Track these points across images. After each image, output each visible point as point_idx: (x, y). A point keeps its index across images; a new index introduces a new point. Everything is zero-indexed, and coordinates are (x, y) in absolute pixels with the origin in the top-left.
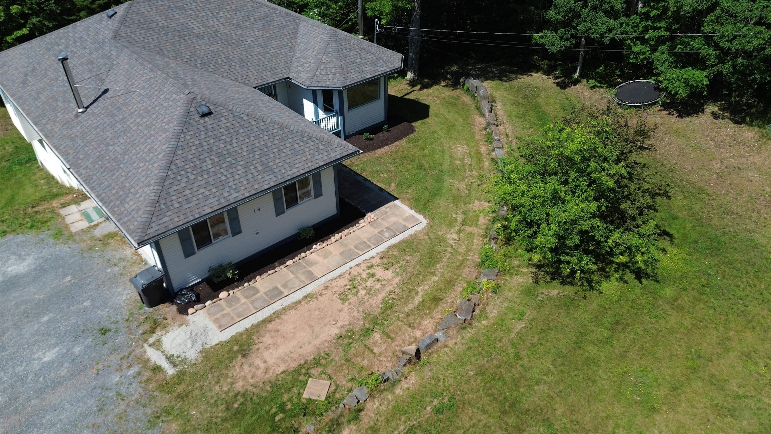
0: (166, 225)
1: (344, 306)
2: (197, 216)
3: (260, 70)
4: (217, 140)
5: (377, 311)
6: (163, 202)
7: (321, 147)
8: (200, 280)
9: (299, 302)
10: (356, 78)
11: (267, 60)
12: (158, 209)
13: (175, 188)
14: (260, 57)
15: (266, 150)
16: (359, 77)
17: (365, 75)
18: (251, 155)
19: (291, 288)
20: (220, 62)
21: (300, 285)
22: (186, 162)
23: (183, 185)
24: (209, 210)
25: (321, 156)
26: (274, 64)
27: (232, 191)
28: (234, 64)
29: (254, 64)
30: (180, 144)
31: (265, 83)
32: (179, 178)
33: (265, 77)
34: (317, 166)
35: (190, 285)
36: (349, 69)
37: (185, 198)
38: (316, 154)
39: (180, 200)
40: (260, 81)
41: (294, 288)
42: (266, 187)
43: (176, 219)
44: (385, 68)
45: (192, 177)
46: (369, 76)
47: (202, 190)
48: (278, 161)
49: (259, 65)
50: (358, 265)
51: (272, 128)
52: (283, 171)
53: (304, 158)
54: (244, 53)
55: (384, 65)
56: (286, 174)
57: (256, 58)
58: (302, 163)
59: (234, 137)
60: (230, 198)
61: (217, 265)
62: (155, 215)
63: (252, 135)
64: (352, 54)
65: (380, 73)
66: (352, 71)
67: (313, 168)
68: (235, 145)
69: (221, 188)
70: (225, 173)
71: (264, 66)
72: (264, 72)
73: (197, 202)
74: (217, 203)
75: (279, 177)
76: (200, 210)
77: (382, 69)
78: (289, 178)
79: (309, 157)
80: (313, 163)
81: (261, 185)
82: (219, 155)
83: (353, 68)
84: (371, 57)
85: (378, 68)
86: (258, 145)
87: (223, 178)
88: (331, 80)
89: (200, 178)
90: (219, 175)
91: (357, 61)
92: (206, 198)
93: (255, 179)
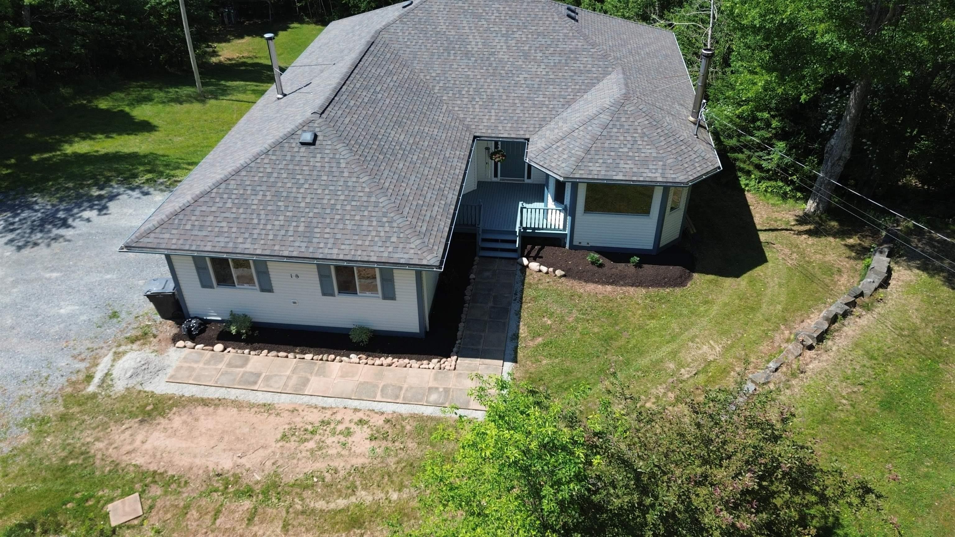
0: (161, 241)
1: (274, 445)
2: (194, 248)
3: (502, 118)
4: (291, 176)
5: (290, 479)
6: (181, 217)
7: (394, 239)
8: (219, 319)
9: (251, 406)
10: (596, 173)
11: (522, 108)
12: (170, 222)
13: (204, 208)
14: (517, 101)
15: (328, 211)
16: (603, 173)
17: (614, 173)
18: (307, 210)
19: (268, 386)
20: (464, 92)
21: (279, 388)
22: (239, 187)
23: (213, 209)
24: (208, 248)
25: (382, 249)
26: (527, 115)
27: (249, 240)
28: (477, 100)
29: (502, 108)
30: (253, 165)
31: (493, 135)
32: (218, 200)
33: (500, 128)
34: (366, 259)
35: (208, 318)
36: (597, 157)
37: (203, 224)
38: (380, 244)
39: (196, 223)
40: (489, 131)
41: (271, 387)
42: (286, 253)
43: (174, 241)
44: (657, 175)
45: (229, 205)
46: (620, 177)
47: (224, 224)
48: (327, 230)
49: (505, 111)
50: (356, 410)
51: (360, 189)
52: (322, 245)
53: (359, 242)
54: (501, 91)
55: (660, 171)
56: (321, 251)
57: (511, 101)
58: (352, 247)
59: (310, 182)
60: (241, 246)
61: (240, 313)
62: (162, 226)
63: (332, 188)
64: (622, 138)
65: (641, 179)
66: (601, 161)
67: (359, 259)
68: (302, 190)
69: (243, 230)
70: (263, 217)
71: (511, 115)
72: (506, 122)
73: (208, 234)
74: (222, 244)
75: (311, 250)
76: (202, 243)
77: (650, 175)
78: (321, 256)
79: (367, 243)
80: (365, 253)
81: (283, 248)
82: (277, 195)
83: (606, 157)
84: (650, 151)
85: (647, 171)
86: (325, 201)
87: (255, 221)
88: (559, 163)
89: (234, 210)
90: (255, 216)
91: (621, 150)
92: (220, 234)
93: (285, 238)
